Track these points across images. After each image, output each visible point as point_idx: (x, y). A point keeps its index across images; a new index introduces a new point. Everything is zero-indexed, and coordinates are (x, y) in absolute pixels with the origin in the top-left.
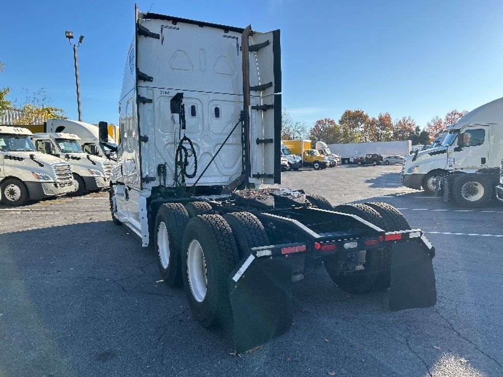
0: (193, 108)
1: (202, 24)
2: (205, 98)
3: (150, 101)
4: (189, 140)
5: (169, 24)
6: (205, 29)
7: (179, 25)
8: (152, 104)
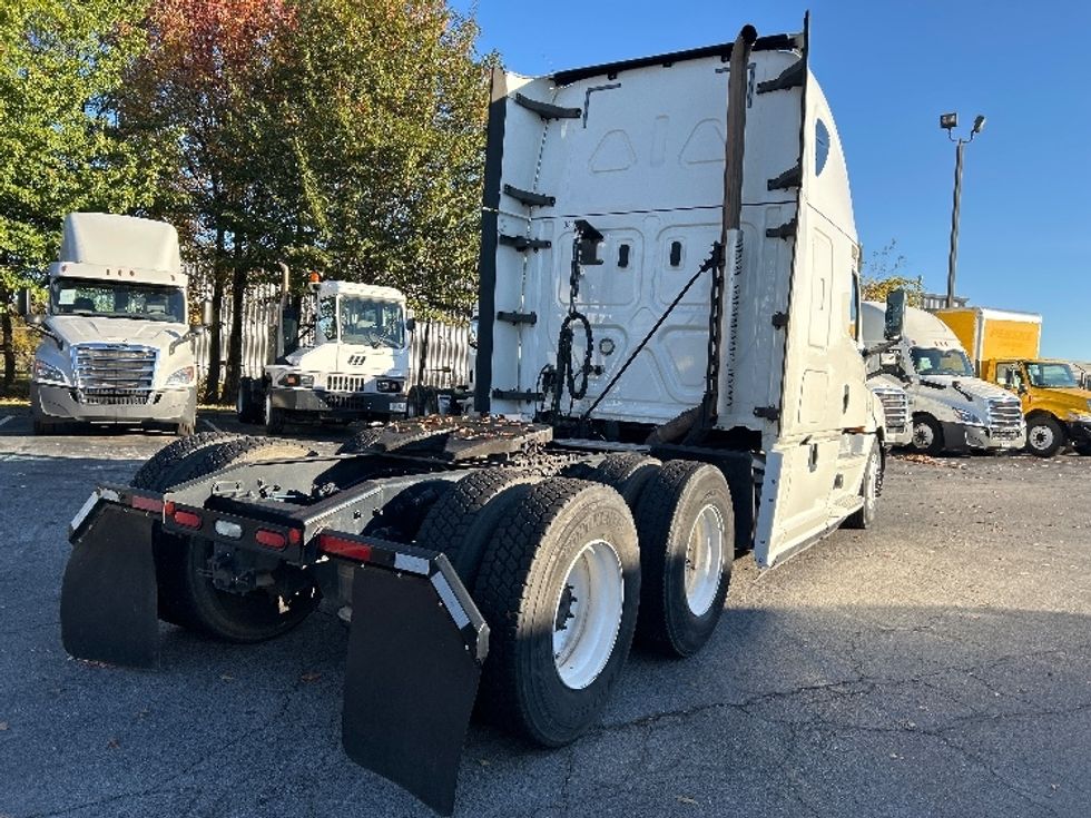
0: (624, 251)
1: (667, 61)
2: (651, 225)
3: (547, 245)
4: (584, 318)
5: (603, 81)
6: (678, 68)
7: (622, 78)
8: (549, 250)
